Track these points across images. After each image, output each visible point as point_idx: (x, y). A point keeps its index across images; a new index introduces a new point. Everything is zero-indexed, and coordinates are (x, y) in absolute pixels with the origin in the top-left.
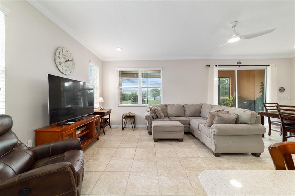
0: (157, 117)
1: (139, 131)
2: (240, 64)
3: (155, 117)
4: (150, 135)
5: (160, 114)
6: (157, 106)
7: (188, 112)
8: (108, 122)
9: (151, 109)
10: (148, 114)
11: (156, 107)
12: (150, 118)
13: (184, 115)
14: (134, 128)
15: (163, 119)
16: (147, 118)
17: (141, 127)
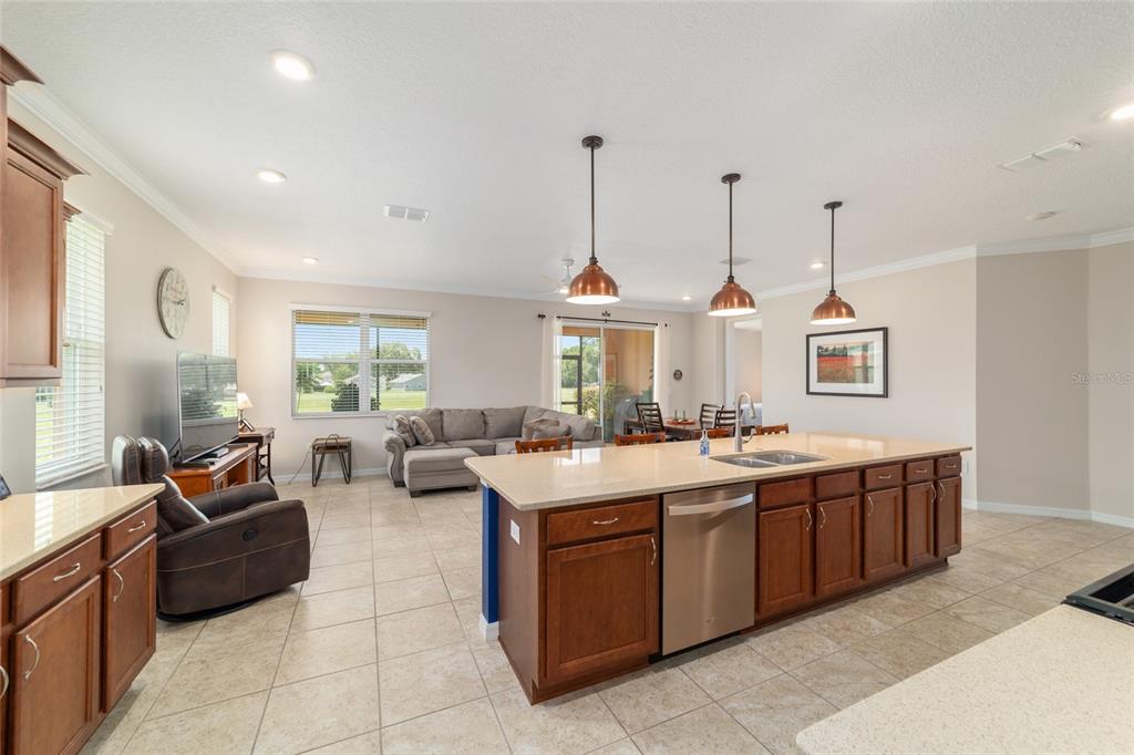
0: (418, 443)
1: (366, 484)
2: (608, 318)
3: (411, 441)
4: (399, 489)
5: (423, 433)
6: (414, 414)
7: (493, 427)
8: (263, 466)
9: (400, 424)
10: (393, 435)
11: (412, 418)
12: (399, 445)
13: (484, 436)
14: (348, 478)
15: (432, 447)
16: (391, 445)
17: (367, 474)
